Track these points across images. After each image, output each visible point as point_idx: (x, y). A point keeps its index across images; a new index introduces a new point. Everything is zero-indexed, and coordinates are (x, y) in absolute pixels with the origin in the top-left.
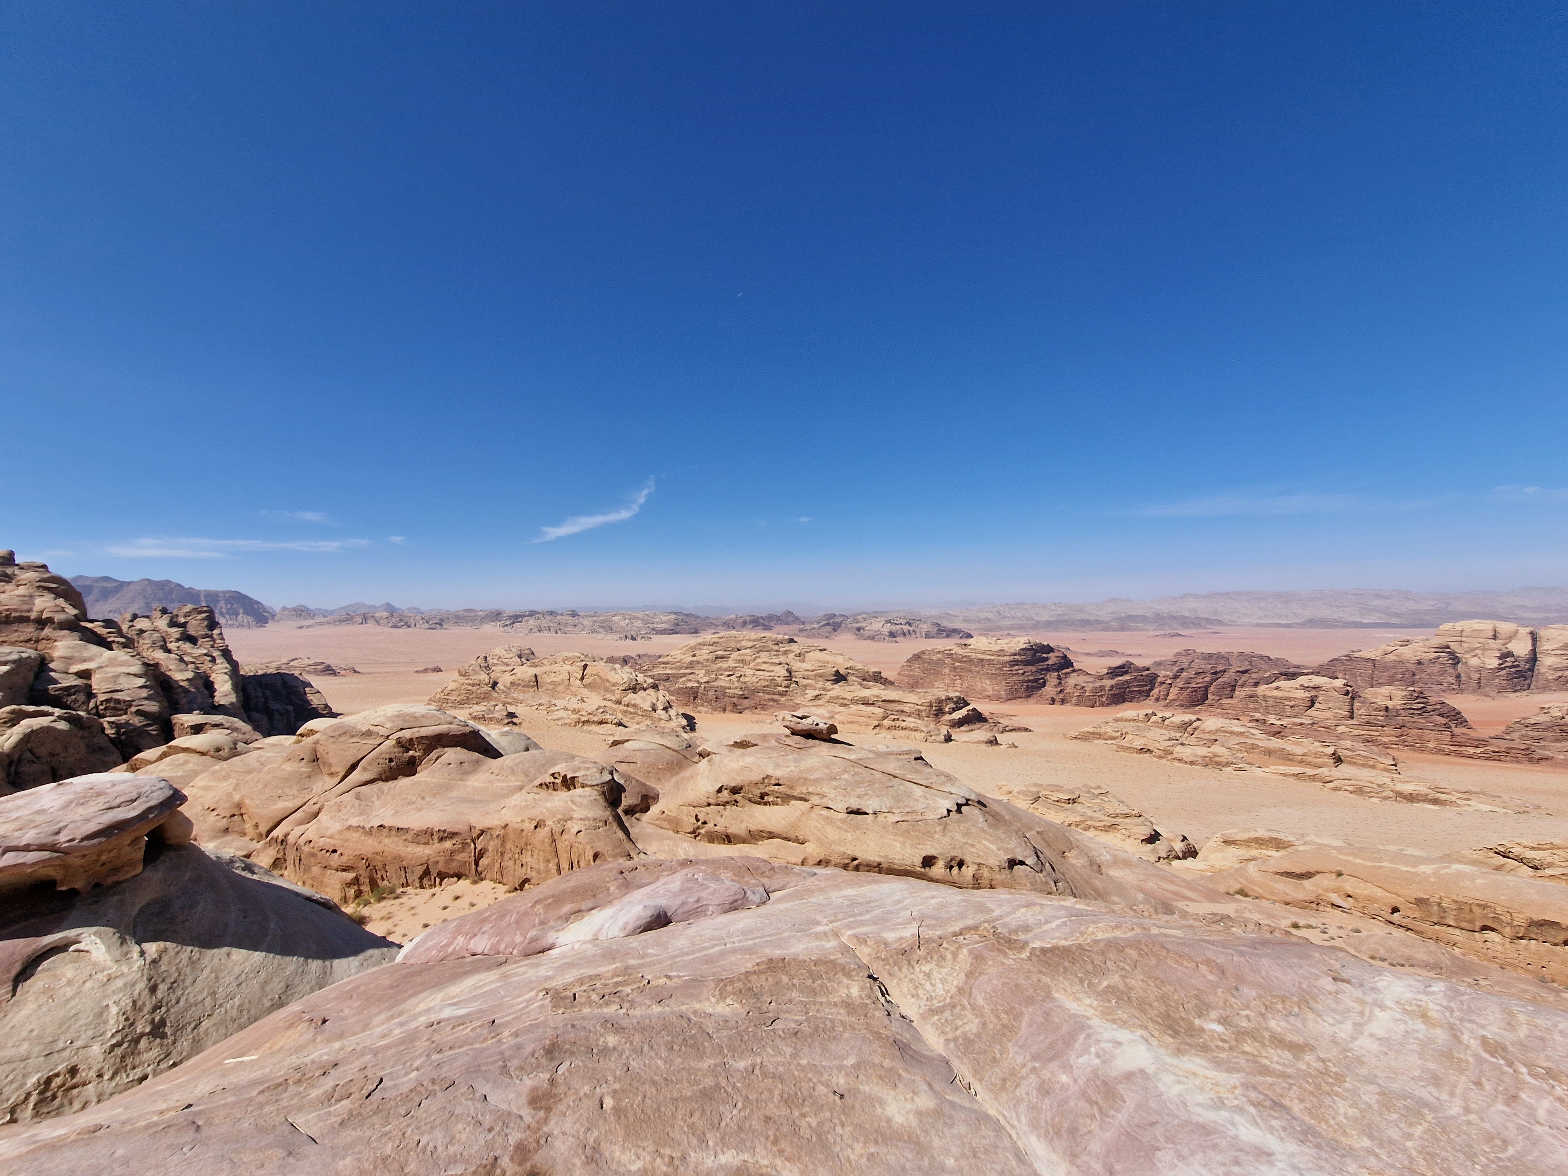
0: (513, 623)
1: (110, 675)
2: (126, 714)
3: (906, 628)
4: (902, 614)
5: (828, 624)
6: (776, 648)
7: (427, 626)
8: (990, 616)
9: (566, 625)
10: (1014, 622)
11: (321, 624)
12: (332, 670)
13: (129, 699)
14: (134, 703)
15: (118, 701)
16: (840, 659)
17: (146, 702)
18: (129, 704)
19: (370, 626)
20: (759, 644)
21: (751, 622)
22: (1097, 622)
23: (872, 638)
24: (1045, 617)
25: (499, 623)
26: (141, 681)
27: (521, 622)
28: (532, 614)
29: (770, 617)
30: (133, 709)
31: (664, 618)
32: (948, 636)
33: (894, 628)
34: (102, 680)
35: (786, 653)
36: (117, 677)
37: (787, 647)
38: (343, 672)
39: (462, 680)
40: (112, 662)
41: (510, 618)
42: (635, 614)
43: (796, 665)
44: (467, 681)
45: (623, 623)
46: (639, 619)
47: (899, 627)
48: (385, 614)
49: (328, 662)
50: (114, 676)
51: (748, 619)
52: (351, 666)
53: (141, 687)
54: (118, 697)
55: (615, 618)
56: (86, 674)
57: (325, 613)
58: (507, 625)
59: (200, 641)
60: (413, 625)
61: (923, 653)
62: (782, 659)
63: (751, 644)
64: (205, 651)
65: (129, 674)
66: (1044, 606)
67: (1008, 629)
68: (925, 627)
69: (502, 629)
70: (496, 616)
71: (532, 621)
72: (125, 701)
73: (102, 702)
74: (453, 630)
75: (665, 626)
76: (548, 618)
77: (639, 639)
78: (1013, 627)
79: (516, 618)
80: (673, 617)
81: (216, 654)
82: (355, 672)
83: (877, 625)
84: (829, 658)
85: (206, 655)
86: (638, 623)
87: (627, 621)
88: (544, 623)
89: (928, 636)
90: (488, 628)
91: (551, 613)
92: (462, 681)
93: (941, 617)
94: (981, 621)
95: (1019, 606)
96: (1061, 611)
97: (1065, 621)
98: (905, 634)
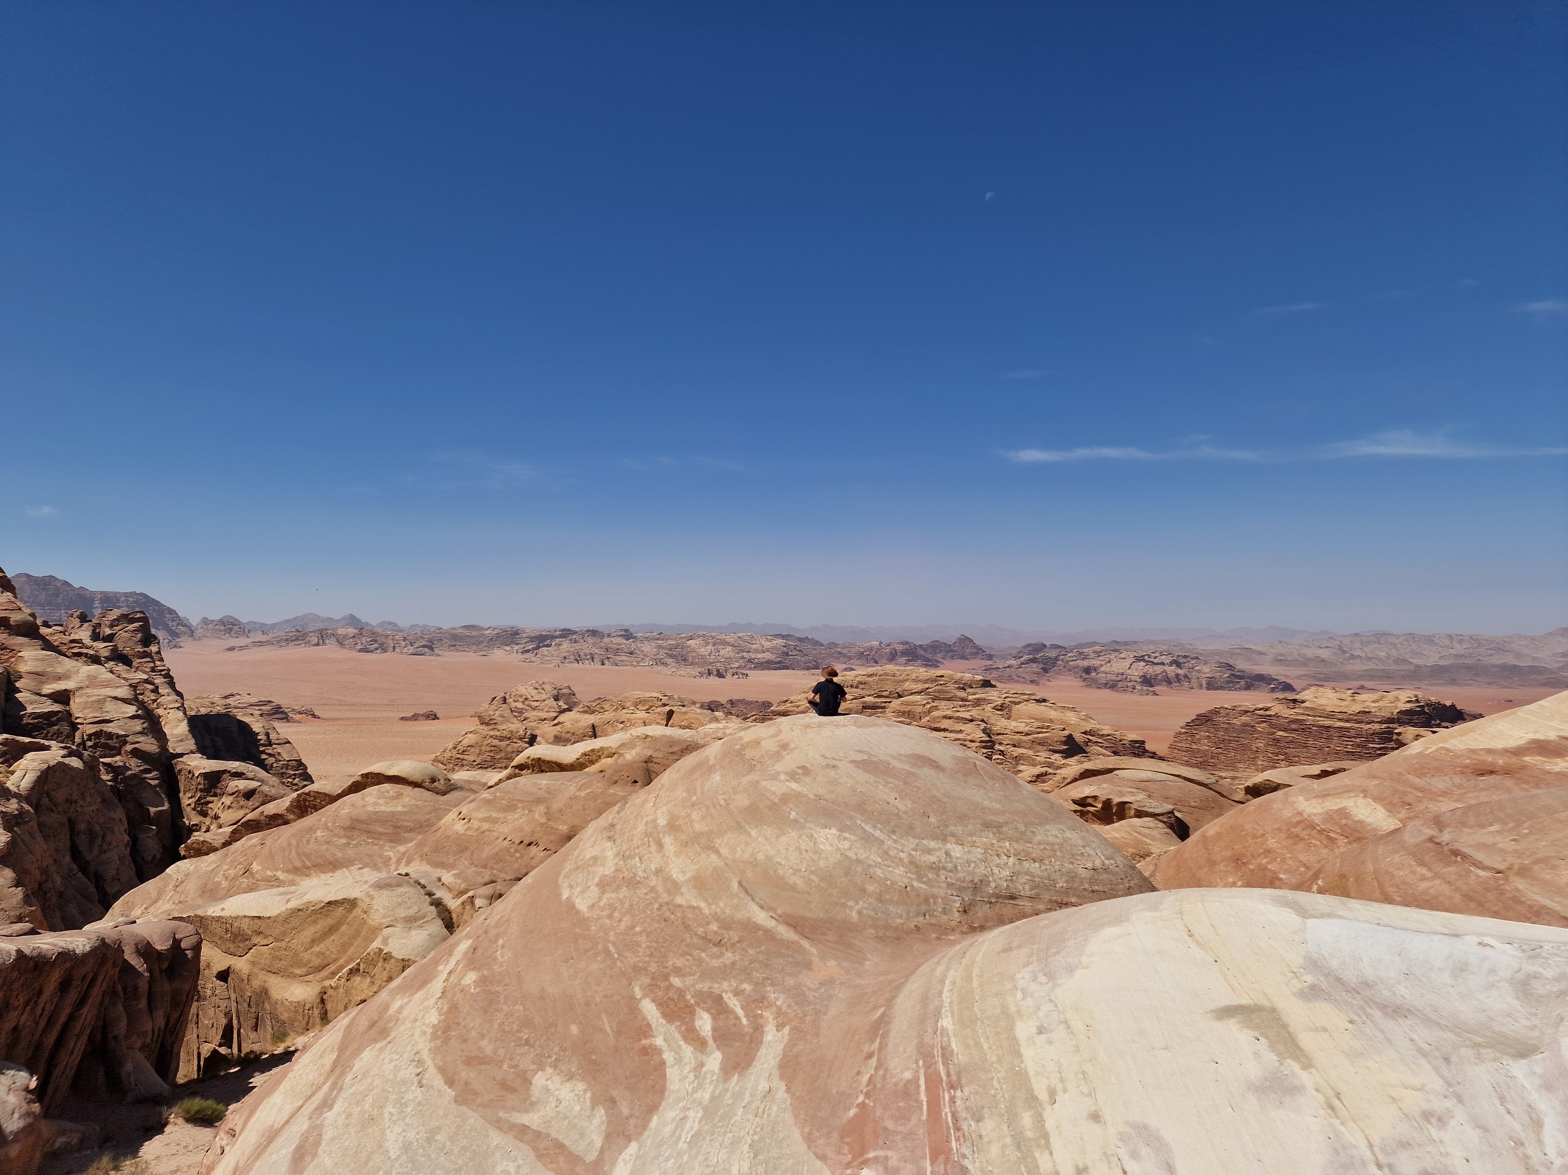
0: (538, 648)
1: (94, 698)
2: (120, 754)
3: (1172, 670)
4: (1163, 648)
5: (1034, 660)
6: (962, 694)
7: (411, 650)
8: (1324, 654)
9: (617, 652)
10: (1370, 666)
11: (261, 644)
12: (283, 712)
13: (122, 733)
14: (128, 739)
15: (110, 736)
16: (1072, 717)
17: (141, 739)
18: (123, 740)
19: (330, 650)
20: (933, 687)
21: (904, 653)
22: (1533, 670)
23: (1112, 686)
24: (1431, 658)
25: (516, 647)
26: (131, 710)
27: (548, 646)
28: (566, 633)
29: (936, 647)
30: (129, 747)
31: (767, 644)
32: (1248, 687)
33: (1151, 670)
34: (86, 706)
35: (978, 703)
36: (102, 702)
37: (981, 694)
38: (297, 717)
39: (485, 730)
40: (93, 682)
41: (532, 639)
42: (723, 637)
43: (1000, 723)
44: (492, 733)
45: (704, 651)
46: (728, 644)
47: (1158, 669)
48: (352, 631)
49: (277, 700)
50: (98, 701)
51: (900, 648)
52: (308, 708)
53: (133, 717)
54: (110, 730)
55: (692, 643)
56: (63, 697)
57: (264, 629)
58: (528, 651)
59: (136, 662)
60: (391, 649)
61: (1216, 712)
62: (975, 713)
63: (920, 686)
64: (145, 677)
65: (116, 698)
66: (1430, 640)
67: (1360, 677)
68: (1206, 670)
69: (521, 657)
70: (510, 637)
71: (566, 645)
72: (118, 736)
73: (90, 736)
74: (449, 657)
75: (768, 656)
76: (590, 640)
77: (729, 676)
78: (1371, 675)
79: (541, 640)
80: (780, 642)
81: (159, 680)
82: (314, 716)
83: (1119, 665)
84: (1053, 714)
85: (146, 681)
86: (727, 651)
87: (710, 647)
88: (587, 646)
89: (1212, 685)
90: (499, 655)
91: (594, 633)
92: (485, 733)
93: (1232, 654)
94: (1305, 662)
95: (1379, 637)
96: (1459, 649)
97: (1468, 668)
98: (1168, 681)
